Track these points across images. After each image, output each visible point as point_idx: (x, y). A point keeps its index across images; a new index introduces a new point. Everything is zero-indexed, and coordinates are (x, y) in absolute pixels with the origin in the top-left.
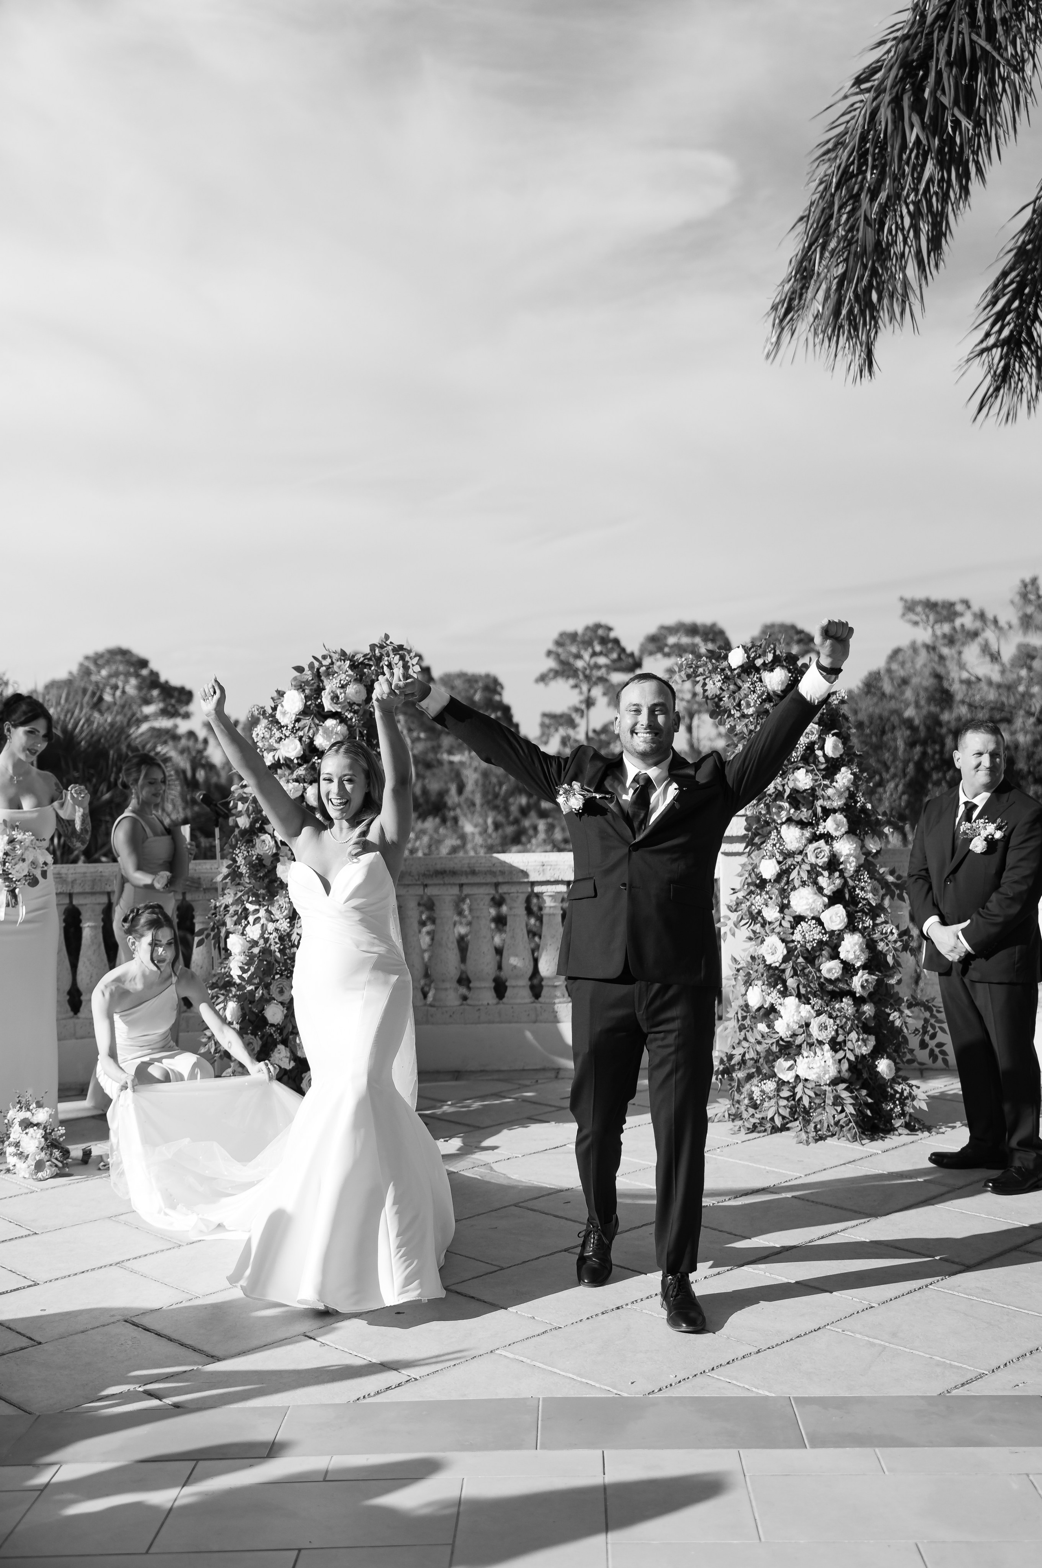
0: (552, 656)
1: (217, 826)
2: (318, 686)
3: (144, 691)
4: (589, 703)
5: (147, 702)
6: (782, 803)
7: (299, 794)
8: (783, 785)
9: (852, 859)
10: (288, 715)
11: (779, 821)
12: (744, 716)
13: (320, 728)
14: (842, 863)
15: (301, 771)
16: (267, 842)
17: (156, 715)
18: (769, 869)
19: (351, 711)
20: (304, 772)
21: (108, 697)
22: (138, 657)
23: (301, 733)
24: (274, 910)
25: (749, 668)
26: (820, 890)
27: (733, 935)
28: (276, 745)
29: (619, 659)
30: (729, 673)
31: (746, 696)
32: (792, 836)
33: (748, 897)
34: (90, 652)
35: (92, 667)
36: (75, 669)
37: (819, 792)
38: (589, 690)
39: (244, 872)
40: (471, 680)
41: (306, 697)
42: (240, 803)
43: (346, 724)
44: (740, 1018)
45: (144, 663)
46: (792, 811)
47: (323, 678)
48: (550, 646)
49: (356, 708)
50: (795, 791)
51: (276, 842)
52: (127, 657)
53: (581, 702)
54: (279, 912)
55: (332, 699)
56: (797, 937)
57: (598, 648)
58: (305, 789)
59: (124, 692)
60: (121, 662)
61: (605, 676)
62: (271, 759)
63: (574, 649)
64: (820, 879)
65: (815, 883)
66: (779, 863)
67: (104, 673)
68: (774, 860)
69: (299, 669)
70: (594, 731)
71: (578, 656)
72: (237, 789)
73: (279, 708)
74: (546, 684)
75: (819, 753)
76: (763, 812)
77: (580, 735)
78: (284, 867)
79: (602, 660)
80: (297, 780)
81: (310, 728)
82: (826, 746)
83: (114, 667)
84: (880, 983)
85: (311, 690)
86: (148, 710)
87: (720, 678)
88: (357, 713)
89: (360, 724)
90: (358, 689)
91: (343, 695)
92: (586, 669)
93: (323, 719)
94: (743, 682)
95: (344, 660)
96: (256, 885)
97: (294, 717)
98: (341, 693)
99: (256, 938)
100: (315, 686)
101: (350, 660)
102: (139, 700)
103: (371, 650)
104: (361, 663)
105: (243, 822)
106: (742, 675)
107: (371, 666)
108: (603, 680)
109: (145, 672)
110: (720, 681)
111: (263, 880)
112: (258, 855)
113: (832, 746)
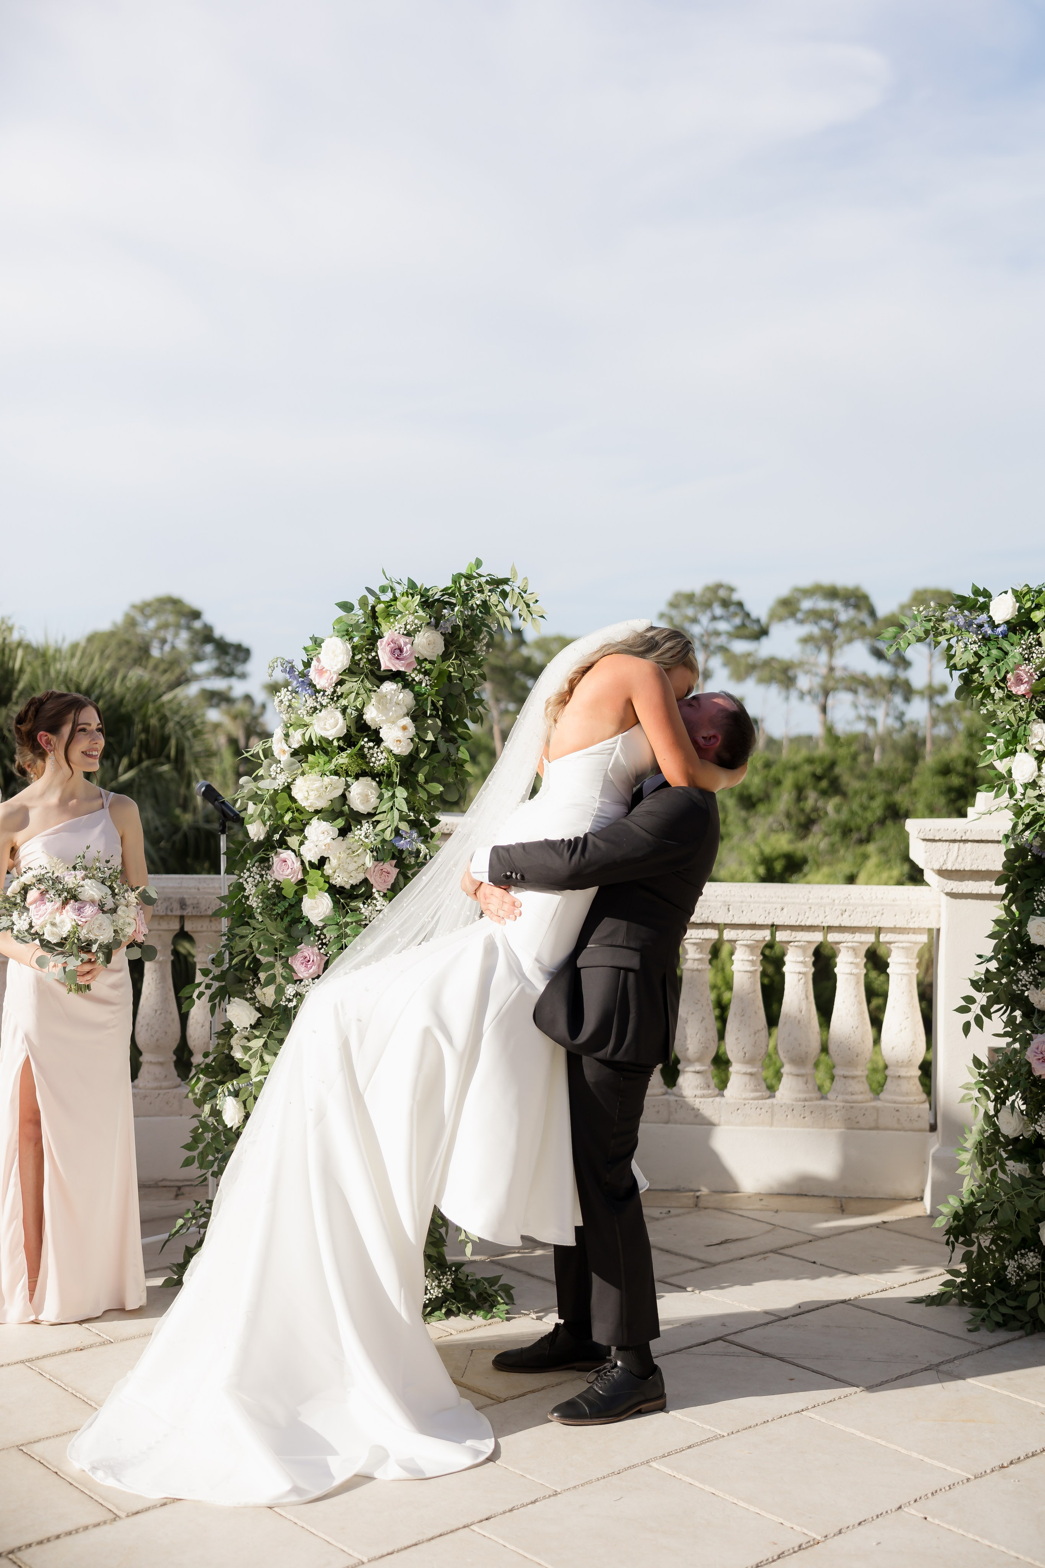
1: (223, 832)
2: (373, 632)
3: (196, 647)
5: (198, 658)
7: (340, 792)
10: (327, 675)
12: (1010, 696)
13: (373, 694)
15: (343, 759)
16: (289, 863)
17: (208, 675)
18: (1041, 930)
19: (420, 672)
20: (346, 761)
21: (155, 652)
22: (189, 607)
23: (344, 702)
25: (1022, 624)
27: (981, 1026)
28: (307, 719)
29: (743, 625)
30: (989, 632)
31: (1017, 666)
33: (1005, 971)
34: (138, 599)
35: (139, 618)
36: (119, 619)
38: (706, 661)
39: (255, 905)
41: (354, 648)
42: (250, 803)
43: (412, 691)
45: (196, 615)
47: (380, 620)
49: (428, 666)
51: (303, 863)
52: (178, 607)
54: (303, 969)
55: (393, 652)
57: (718, 611)
58: (348, 786)
59: (173, 648)
60: (172, 612)
62: (300, 738)
63: (690, 612)
67: (152, 624)
69: (347, 607)
71: (695, 620)
72: (247, 782)
73: (314, 663)
76: (1036, 843)
78: (313, 901)
79: (723, 626)
80: (336, 773)
81: (358, 694)
83: (163, 618)
85: (362, 637)
86: (200, 668)
87: (975, 638)
88: (429, 675)
89: (433, 692)
90: (431, 638)
91: (409, 646)
92: (702, 636)
93: (377, 682)
94: (1012, 645)
95: (413, 595)
96: (270, 925)
97: (335, 678)
98: (406, 644)
99: (269, 1004)
100: (368, 632)
101: (422, 596)
102: (189, 657)
103: (454, 582)
104: (438, 600)
105: (256, 831)
106: (1011, 634)
107: (455, 605)
108: (723, 649)
109: (197, 625)
110: (975, 642)
111: (282, 919)
112: (276, 881)
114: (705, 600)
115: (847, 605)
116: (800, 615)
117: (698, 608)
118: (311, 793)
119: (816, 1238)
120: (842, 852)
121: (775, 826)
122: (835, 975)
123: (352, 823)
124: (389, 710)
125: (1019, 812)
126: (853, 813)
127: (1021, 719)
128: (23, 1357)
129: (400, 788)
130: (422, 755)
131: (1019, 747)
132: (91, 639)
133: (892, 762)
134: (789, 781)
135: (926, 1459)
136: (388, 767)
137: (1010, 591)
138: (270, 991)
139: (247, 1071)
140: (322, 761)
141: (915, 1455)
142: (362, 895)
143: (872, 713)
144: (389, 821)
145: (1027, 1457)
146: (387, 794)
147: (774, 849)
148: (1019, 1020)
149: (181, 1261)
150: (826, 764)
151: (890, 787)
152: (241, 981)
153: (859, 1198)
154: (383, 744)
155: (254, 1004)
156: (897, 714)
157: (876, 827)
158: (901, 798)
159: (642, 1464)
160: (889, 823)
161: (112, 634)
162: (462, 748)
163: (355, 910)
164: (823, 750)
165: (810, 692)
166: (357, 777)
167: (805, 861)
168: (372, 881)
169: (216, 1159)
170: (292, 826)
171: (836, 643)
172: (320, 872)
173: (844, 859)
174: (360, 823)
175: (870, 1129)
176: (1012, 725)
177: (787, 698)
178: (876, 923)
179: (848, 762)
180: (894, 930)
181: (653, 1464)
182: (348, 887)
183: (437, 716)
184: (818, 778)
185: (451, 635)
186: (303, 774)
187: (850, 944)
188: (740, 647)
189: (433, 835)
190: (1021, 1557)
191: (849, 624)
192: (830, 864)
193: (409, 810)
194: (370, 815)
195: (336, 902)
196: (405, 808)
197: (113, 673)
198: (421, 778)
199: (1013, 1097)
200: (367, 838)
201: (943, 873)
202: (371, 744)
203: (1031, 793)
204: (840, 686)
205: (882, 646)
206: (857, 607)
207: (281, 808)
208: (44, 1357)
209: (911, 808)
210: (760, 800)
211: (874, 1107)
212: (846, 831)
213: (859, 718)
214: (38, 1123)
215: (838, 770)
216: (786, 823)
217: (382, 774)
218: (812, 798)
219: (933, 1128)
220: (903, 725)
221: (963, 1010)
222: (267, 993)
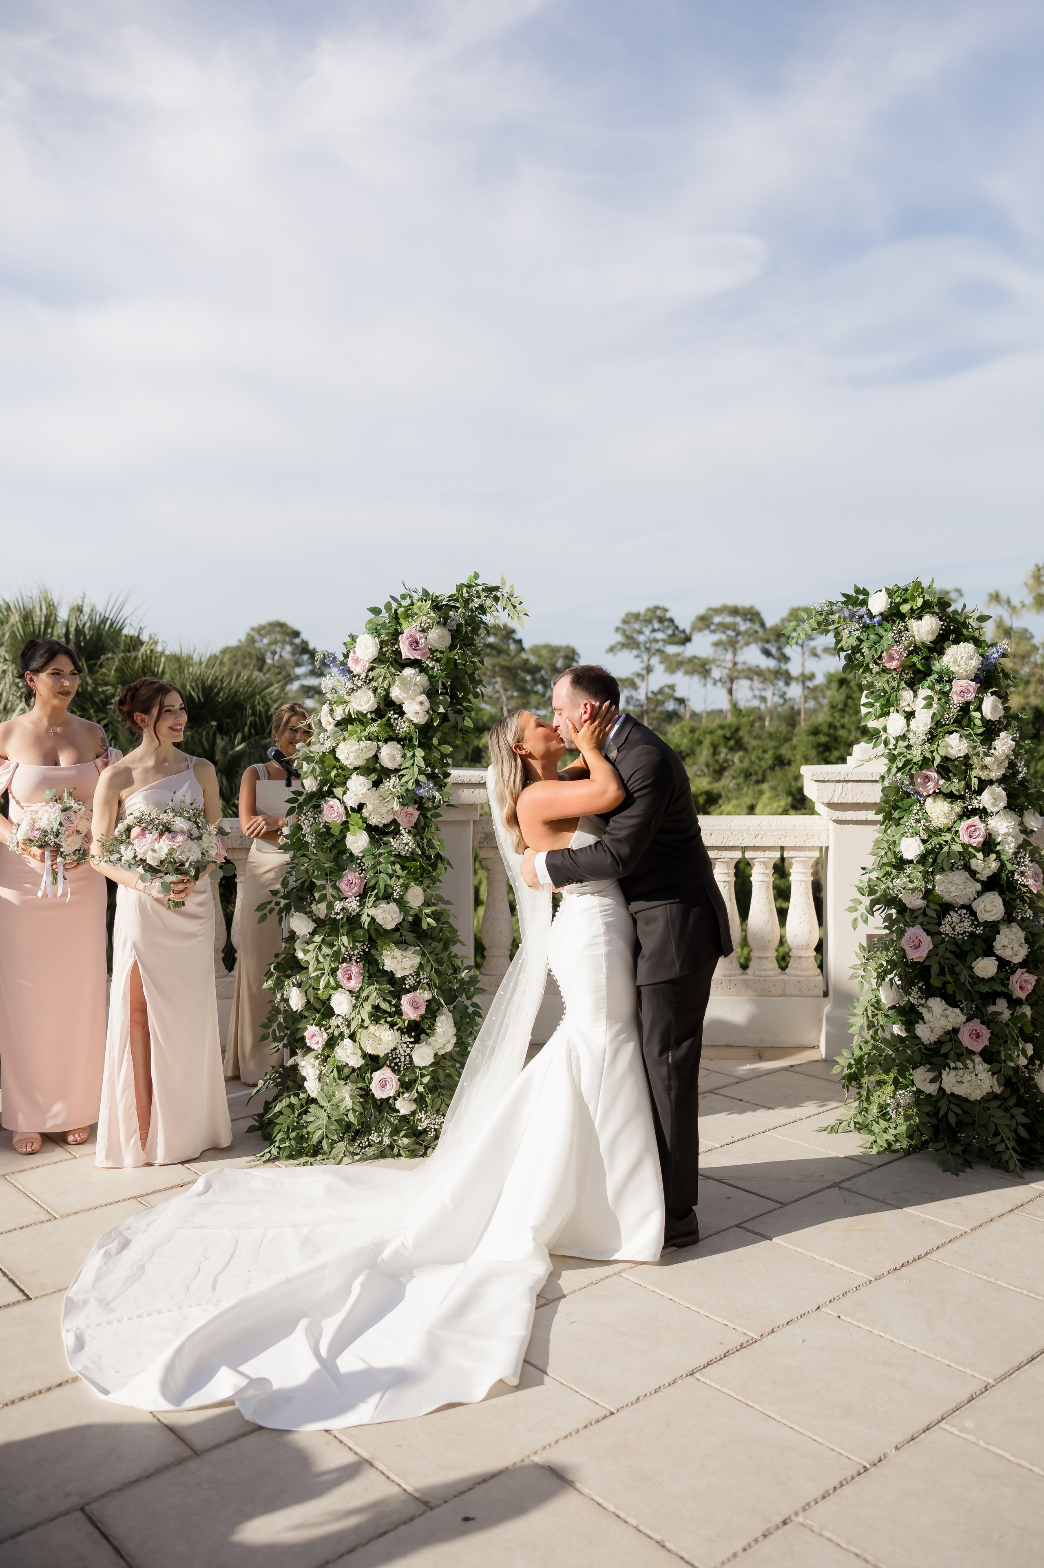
0: (620, 632)
2: (396, 630)
3: (297, 656)
4: (649, 669)
5: (298, 665)
6: (929, 773)
7: (372, 753)
8: (932, 752)
9: (1010, 839)
10: (361, 663)
11: (925, 794)
12: (885, 670)
13: (396, 678)
14: (999, 843)
15: (374, 728)
16: (335, 808)
17: (305, 676)
18: (911, 848)
19: (432, 660)
20: (377, 729)
21: (269, 661)
22: (292, 629)
23: (374, 684)
24: (342, 885)
25: (893, 615)
26: (973, 874)
27: (866, 921)
28: (347, 698)
29: (674, 635)
30: (868, 621)
31: (890, 646)
32: (939, 811)
33: (883, 879)
34: (255, 625)
35: (257, 637)
36: (243, 638)
37: (974, 760)
38: (649, 660)
39: (310, 841)
40: (554, 651)
41: (382, 642)
42: (305, 763)
43: (427, 674)
44: (870, 1015)
45: (296, 634)
46: (942, 782)
47: (401, 620)
48: (618, 623)
49: (439, 655)
50: (946, 759)
51: (346, 808)
52: (284, 629)
53: (642, 669)
54: (347, 889)
55: (411, 644)
56: (945, 928)
57: (656, 625)
58: (379, 748)
59: (281, 656)
60: (279, 632)
61: (662, 648)
62: (342, 712)
63: (637, 626)
64: (973, 862)
65: (967, 866)
66: (924, 842)
67: (266, 641)
68: (918, 838)
69: (376, 611)
70: (653, 692)
71: (640, 632)
72: (302, 747)
73: (351, 654)
74: (615, 654)
75: (977, 715)
76: (906, 782)
77: (641, 695)
78: (354, 837)
79: (660, 636)
80: (370, 739)
81: (385, 677)
82: (984, 707)
83: (273, 637)
85: (387, 634)
86: (299, 671)
87: (857, 626)
88: (439, 662)
89: (443, 675)
90: (441, 634)
91: (423, 640)
92: (646, 642)
93: (400, 668)
94: (886, 631)
95: (426, 601)
96: (322, 856)
97: (367, 666)
98: (421, 638)
99: (322, 916)
100: (392, 630)
101: (433, 601)
102: (292, 664)
103: (458, 590)
104: (446, 605)
105: (310, 784)
106: (884, 623)
107: (459, 608)
108: (660, 652)
109: (297, 641)
110: (857, 630)
111: (331, 852)
112: (326, 822)
113: (990, 707)
114: (648, 618)
115: (745, 620)
116: (713, 627)
117: (643, 624)
118: (351, 754)
119: (741, 1080)
120: (745, 789)
121: (698, 773)
122: (751, 883)
123: (383, 776)
124: (409, 689)
125: (892, 758)
126: (752, 762)
127: (893, 688)
128: (135, 1194)
129: (419, 749)
130: (435, 724)
131: (892, 709)
132: (224, 651)
133: (778, 727)
134: (707, 742)
135: (836, 1265)
136: (409, 734)
137: (884, 590)
138: (323, 906)
139: (307, 968)
140: (358, 730)
141: (827, 1261)
142: (392, 832)
143: (764, 694)
144: (410, 776)
145: (914, 1260)
146: (409, 754)
147: (698, 789)
148: (894, 916)
149: (262, 1111)
150: (733, 729)
151: (777, 744)
152: (302, 899)
153: (772, 1047)
154: (406, 716)
155: (311, 917)
156: (781, 693)
157: (768, 772)
158: (785, 751)
159: (615, 1274)
160: (777, 768)
161: (238, 648)
162: (467, 718)
163: (387, 843)
164: (730, 719)
165: (720, 680)
166: (386, 741)
167: (719, 796)
168: (399, 821)
169: (286, 1034)
170: (337, 779)
171: (738, 646)
172: (359, 815)
173: (747, 794)
174: (389, 777)
175: (779, 996)
176: (886, 692)
177: (705, 685)
178: (780, 844)
179: (748, 727)
180: (794, 848)
181: (623, 1274)
182: (381, 826)
183: (446, 693)
184: (727, 739)
185: (456, 631)
186: (344, 740)
187: (762, 860)
188: (672, 650)
189: (446, 784)
190: (917, 1349)
191: (746, 632)
192: (737, 798)
193: (427, 766)
194: (397, 770)
195: (372, 838)
196: (423, 765)
197: (230, 673)
198: (435, 741)
199: (892, 976)
200: (394, 788)
201: (831, 806)
202: (396, 716)
203: (902, 744)
204: (742, 675)
205: (768, 646)
206: (751, 620)
207: (328, 766)
208: (152, 1193)
209: (792, 758)
210: (688, 755)
211: (782, 980)
212: (747, 775)
213: (755, 697)
214: (144, 1012)
215: (741, 733)
216: (706, 770)
217: (405, 739)
218: (723, 752)
219: (826, 994)
220: (785, 700)
221: (852, 909)
222: (321, 910)
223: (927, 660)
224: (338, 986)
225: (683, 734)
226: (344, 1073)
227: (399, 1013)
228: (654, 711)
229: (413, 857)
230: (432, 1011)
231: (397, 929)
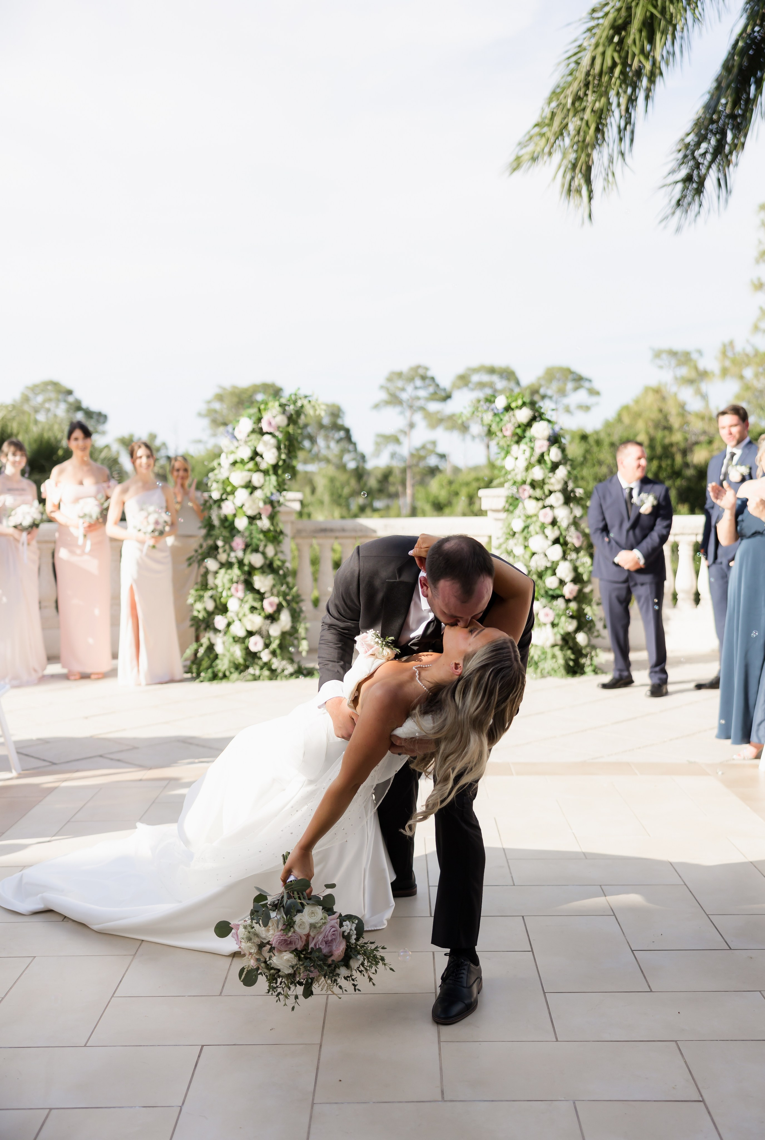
0: (384, 390)
4: (412, 426)
6: (525, 487)
7: (249, 478)
8: (527, 476)
9: (565, 520)
11: (524, 498)
12: (504, 436)
13: (260, 441)
14: (559, 522)
15: (249, 466)
16: (229, 506)
18: (517, 525)
19: (278, 431)
20: (251, 466)
22: (65, 388)
23: (249, 444)
24: (234, 545)
25: (508, 408)
26: (547, 536)
28: (235, 451)
29: (435, 393)
30: (496, 412)
31: (505, 425)
32: (531, 506)
35: (31, 395)
37: (547, 481)
38: (411, 416)
39: (216, 523)
41: (253, 423)
42: (214, 483)
43: (276, 438)
46: (532, 492)
47: (262, 413)
48: (382, 381)
49: (281, 429)
50: (533, 480)
51: (235, 506)
52: (57, 387)
53: (405, 425)
54: (237, 546)
55: (268, 424)
56: (533, 563)
57: (418, 383)
58: (252, 476)
60: (53, 391)
61: (424, 405)
62: (232, 458)
63: (400, 384)
64: (546, 531)
65: (544, 533)
66: (523, 521)
67: (40, 399)
68: (520, 520)
70: (415, 448)
71: (403, 389)
72: (212, 476)
75: (548, 458)
76: (516, 493)
77: (405, 450)
79: (422, 393)
80: (247, 471)
81: (255, 440)
82: (551, 454)
83: (47, 395)
84: (580, 591)
88: (282, 432)
89: (284, 439)
90: (282, 418)
92: (408, 400)
93: (263, 435)
94: (504, 416)
95: (274, 402)
96: (223, 531)
97: (246, 435)
98: (273, 421)
99: (224, 560)
100: (258, 418)
101: (278, 402)
103: (291, 396)
104: (285, 403)
105: (216, 495)
106: (504, 412)
107: (291, 406)
108: (422, 409)
109: (71, 399)
111: (227, 528)
112: (225, 513)
113: (555, 454)
114: (410, 376)
115: (501, 378)
116: (471, 385)
117: (405, 382)
118: (237, 479)
123: (254, 490)
124: (267, 446)
127: (508, 445)
129: (272, 476)
130: (280, 464)
136: (267, 468)
138: (224, 555)
140: (241, 467)
142: (259, 518)
144: (268, 489)
146: (268, 479)
152: (212, 553)
154: (265, 460)
155: (218, 561)
163: (256, 524)
165: (478, 436)
166: (255, 472)
168: (262, 513)
170: (230, 492)
172: (242, 510)
174: (257, 490)
177: (464, 440)
182: (253, 515)
183: (286, 448)
185: (290, 417)
186: (234, 472)
188: (434, 407)
194: (260, 488)
195: (248, 521)
196: (275, 484)
198: (280, 472)
200: (260, 495)
201: (491, 511)
202: (260, 460)
203: (513, 473)
207: (225, 486)
217: (265, 471)
222: (223, 557)
223: (524, 431)
224: (232, 596)
225: (442, 486)
226: (237, 640)
227: (263, 609)
228: (417, 465)
229: (269, 531)
230: (279, 608)
231: (262, 568)
